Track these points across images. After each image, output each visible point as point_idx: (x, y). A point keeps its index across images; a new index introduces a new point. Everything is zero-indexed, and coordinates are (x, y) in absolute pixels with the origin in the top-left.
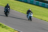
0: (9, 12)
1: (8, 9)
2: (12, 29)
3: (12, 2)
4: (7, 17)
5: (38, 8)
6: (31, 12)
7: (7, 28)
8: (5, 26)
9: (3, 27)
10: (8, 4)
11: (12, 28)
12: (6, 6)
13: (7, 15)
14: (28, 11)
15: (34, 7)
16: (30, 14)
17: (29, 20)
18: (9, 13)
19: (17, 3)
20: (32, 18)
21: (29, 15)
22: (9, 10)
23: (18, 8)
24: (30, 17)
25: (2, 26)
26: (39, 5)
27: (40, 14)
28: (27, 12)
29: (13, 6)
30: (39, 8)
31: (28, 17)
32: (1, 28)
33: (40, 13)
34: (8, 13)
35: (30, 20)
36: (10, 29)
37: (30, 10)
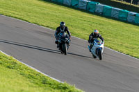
1: (65, 34)
10: (63, 23)
12: (58, 29)
13: (64, 51)
16: (98, 41)
17: (95, 57)
22: (66, 37)
23: (115, 40)
35: (98, 58)
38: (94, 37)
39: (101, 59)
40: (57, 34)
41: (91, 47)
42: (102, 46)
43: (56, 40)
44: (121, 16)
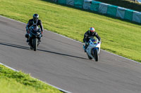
0: (39, 38)
1: (38, 28)
2: (54, 89)
3: (55, 12)
4: (35, 50)
5: (129, 29)
6: (95, 38)
7: (38, 87)
8: (35, 79)
9: (26, 84)
10: (36, 15)
11: (54, 87)
14: (87, 33)
15: (119, 24)
16: (94, 41)
17: (91, 58)
18: (39, 41)
19: (68, 14)
20: (99, 52)
21: (92, 45)
22: (38, 31)
23: (71, 28)
24: (94, 51)
25: (26, 80)
26: (134, 20)
27: (136, 46)
28: (85, 36)
29: (57, 22)
30: (134, 28)
31: (89, 50)
32: (22, 85)
33: (137, 44)
34: (37, 40)
35: (94, 59)
36: (49, 90)
37: (94, 30)
38: (90, 36)
39: (97, 60)
40: (29, 26)
41: (86, 47)
42: (99, 46)
43: (26, 33)
44: (76, 3)
